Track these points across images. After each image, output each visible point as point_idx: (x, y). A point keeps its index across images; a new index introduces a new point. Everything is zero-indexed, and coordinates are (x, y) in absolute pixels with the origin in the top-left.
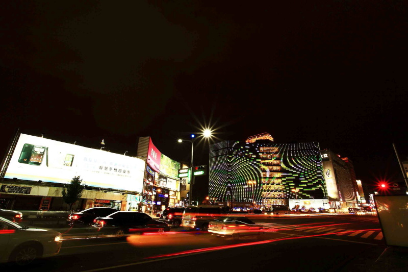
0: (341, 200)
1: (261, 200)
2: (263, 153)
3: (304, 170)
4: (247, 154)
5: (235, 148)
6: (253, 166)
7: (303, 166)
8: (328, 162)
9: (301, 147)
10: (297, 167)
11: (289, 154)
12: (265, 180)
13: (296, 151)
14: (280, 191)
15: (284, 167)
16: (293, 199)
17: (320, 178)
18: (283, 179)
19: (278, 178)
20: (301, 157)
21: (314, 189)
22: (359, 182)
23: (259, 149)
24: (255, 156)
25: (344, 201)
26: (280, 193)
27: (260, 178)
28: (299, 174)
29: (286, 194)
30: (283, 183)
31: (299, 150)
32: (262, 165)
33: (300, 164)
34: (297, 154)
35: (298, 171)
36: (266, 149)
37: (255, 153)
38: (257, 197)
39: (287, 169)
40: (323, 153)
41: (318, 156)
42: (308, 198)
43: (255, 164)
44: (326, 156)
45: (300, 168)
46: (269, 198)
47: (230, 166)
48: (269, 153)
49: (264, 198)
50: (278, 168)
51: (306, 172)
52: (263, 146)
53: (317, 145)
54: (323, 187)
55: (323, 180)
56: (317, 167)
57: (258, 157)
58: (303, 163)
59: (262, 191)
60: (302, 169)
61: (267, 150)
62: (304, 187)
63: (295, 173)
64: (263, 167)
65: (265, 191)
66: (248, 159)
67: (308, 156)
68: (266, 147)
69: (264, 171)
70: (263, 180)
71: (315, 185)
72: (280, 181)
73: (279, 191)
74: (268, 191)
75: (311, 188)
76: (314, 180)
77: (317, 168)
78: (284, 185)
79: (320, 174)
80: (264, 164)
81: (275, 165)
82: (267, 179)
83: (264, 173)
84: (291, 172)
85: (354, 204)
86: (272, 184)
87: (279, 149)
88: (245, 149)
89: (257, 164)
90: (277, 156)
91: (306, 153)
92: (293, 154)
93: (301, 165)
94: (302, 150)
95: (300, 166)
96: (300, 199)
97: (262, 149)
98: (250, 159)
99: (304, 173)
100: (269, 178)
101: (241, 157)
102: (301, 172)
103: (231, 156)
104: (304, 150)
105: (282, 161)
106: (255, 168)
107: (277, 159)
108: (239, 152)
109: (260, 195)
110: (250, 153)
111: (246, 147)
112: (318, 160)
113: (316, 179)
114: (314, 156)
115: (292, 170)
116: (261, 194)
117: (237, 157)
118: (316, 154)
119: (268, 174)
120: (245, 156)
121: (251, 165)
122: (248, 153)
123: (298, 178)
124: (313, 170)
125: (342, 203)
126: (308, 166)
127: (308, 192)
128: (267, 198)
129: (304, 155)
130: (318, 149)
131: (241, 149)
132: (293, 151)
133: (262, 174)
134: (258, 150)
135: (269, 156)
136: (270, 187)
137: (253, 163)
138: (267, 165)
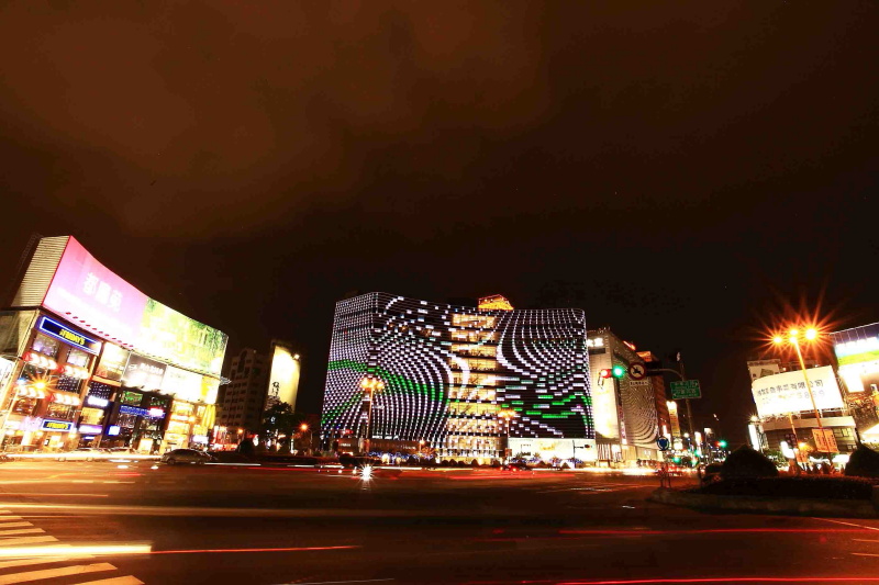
0: (624, 441)
1: (443, 437)
2: (458, 328)
3: (548, 372)
4: (419, 329)
5: (391, 313)
6: (431, 358)
7: (546, 363)
8: (603, 355)
9: (545, 319)
10: (533, 363)
11: (518, 333)
12: (456, 390)
13: (534, 326)
14: (490, 418)
15: (505, 362)
16: (518, 436)
17: (581, 389)
18: (498, 390)
19: (487, 387)
20: (544, 341)
21: (564, 415)
22: (672, 407)
23: (450, 318)
24: (438, 334)
25: (631, 443)
26: (490, 422)
27: (447, 385)
28: (536, 381)
29: (502, 425)
30: (499, 399)
31: (540, 326)
32: (454, 357)
33: (539, 358)
34: (534, 334)
35: (533, 372)
36: (465, 318)
37: (439, 326)
38: (435, 429)
39: (510, 366)
40: (591, 336)
41: (580, 341)
42: (551, 435)
43: (437, 353)
44: (599, 342)
45: (538, 367)
46: (464, 434)
47: (374, 353)
48: (473, 329)
49: (451, 433)
50: (491, 365)
51: (551, 377)
52: (460, 312)
53: (579, 317)
54: (585, 410)
55: (585, 394)
56: (576, 364)
57: (446, 336)
58: (546, 355)
59: (447, 416)
60: (543, 369)
61: (470, 322)
62: (544, 411)
63: (527, 378)
64: (456, 360)
65: (454, 416)
66: (422, 341)
67: (558, 341)
68: (467, 314)
69: (456, 369)
70: (452, 390)
71: (568, 407)
72: (491, 394)
73: (487, 418)
74: (461, 417)
75: (559, 413)
76: (565, 396)
77: (575, 367)
78: (499, 403)
79: (581, 380)
80: (459, 354)
81: (482, 357)
82: (463, 389)
83: (457, 375)
84: (519, 375)
85: (655, 451)
86: (473, 401)
87: (496, 321)
88: (415, 316)
89: (442, 352)
90: (490, 336)
91: (555, 334)
92: (527, 334)
93: (542, 361)
94: (546, 326)
95: (538, 362)
96: (534, 436)
97: (457, 319)
98: (427, 340)
99: (546, 377)
100: (468, 386)
101: (405, 334)
102: (540, 375)
103: (379, 331)
104: (552, 326)
105: (499, 348)
106: (435, 361)
107: (489, 343)
108: (402, 321)
109: (442, 426)
110: (428, 327)
111: (420, 311)
112: (579, 351)
113: (571, 392)
114: (570, 340)
115: (520, 370)
116: (444, 422)
117: (393, 334)
118: (575, 335)
119: (466, 377)
120: (416, 332)
121: (427, 354)
122: (422, 325)
123: (532, 388)
124: (565, 373)
125: (625, 448)
126: (556, 362)
127: (550, 423)
128: (457, 433)
129: (550, 339)
130: (582, 326)
131: (406, 315)
132: (527, 326)
133: (451, 376)
134: (447, 320)
135: (472, 335)
136: (468, 408)
137: (431, 349)
138: (466, 355)
